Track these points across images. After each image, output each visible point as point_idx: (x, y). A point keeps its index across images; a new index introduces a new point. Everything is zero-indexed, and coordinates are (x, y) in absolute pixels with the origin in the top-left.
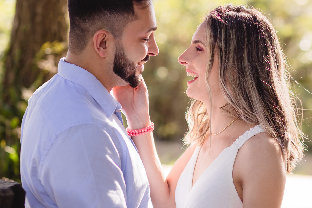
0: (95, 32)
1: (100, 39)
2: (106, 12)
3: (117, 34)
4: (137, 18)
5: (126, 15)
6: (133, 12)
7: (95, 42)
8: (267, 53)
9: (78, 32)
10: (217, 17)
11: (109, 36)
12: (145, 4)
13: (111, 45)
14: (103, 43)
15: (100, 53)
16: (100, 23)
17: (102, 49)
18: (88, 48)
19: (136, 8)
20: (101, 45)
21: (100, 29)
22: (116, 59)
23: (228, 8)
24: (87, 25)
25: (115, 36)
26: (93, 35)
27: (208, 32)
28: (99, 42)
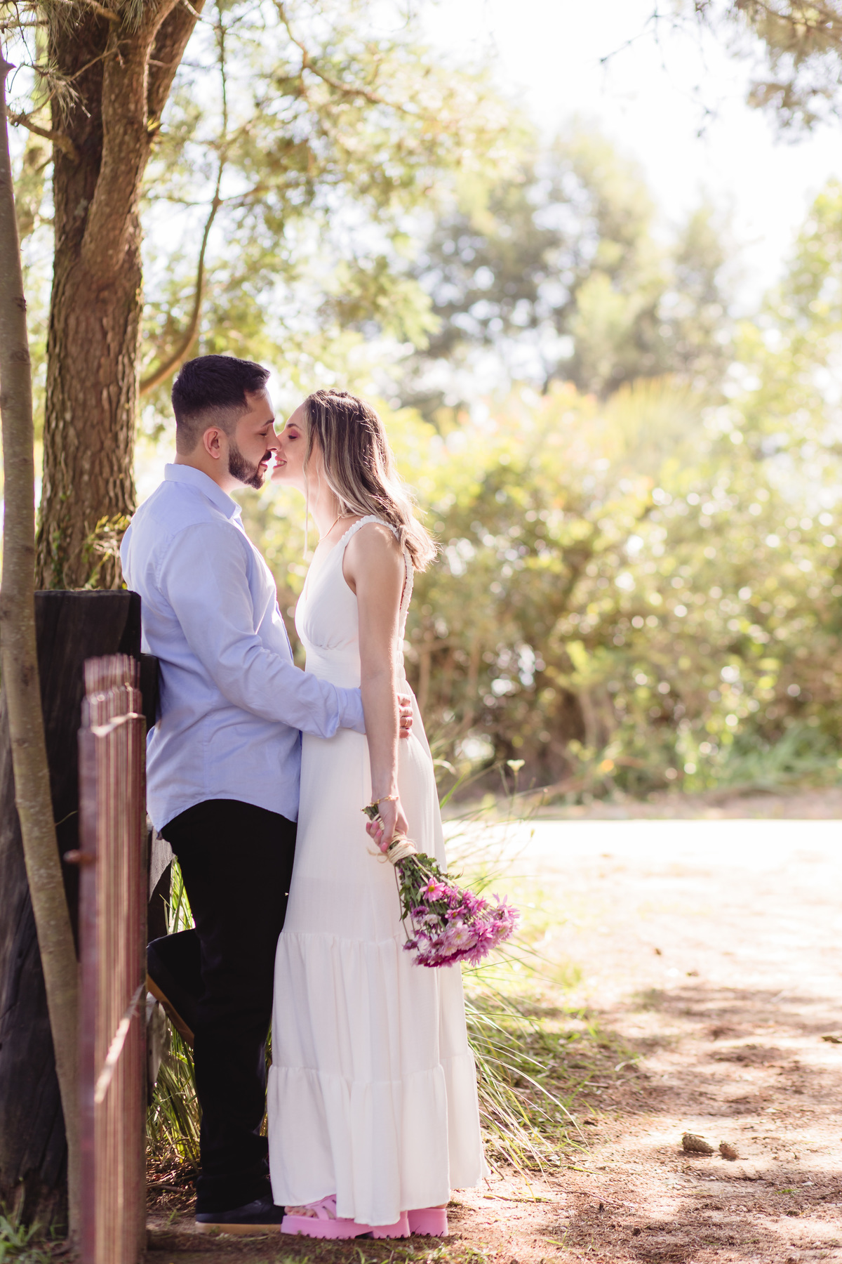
0: (205, 430)
1: (212, 437)
2: (215, 407)
3: (229, 431)
4: (251, 410)
5: (238, 409)
6: (246, 404)
7: (206, 442)
8: (371, 444)
9: (186, 431)
10: (318, 399)
11: (221, 433)
12: (259, 393)
13: (223, 444)
14: (215, 441)
15: (212, 454)
16: (209, 420)
17: (214, 448)
18: (199, 448)
19: (250, 400)
20: (212, 444)
21: (210, 426)
22: (230, 459)
23: (332, 393)
24: (195, 422)
25: (228, 434)
26: (203, 434)
27: (305, 414)
28: (210, 442)
